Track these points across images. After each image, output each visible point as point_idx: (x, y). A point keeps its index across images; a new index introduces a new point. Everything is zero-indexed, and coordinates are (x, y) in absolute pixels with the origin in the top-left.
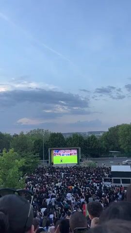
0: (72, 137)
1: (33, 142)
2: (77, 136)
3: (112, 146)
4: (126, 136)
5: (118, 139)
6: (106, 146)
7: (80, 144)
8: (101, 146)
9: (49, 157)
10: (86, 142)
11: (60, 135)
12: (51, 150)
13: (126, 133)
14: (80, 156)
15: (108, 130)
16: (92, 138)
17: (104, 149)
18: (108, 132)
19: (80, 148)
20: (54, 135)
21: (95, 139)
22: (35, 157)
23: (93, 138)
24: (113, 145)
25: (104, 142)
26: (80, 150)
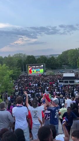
0: (40, 58)
1: (17, 61)
2: (43, 57)
3: (64, 63)
4: (72, 56)
5: (67, 58)
6: (60, 62)
7: (45, 62)
8: (57, 63)
9: (27, 70)
11: (33, 57)
12: (28, 66)
14: (45, 69)
15: (62, 53)
16: (52, 58)
17: (59, 64)
19: (45, 64)
21: (54, 59)
22: (19, 70)
25: (59, 60)
26: (45, 65)
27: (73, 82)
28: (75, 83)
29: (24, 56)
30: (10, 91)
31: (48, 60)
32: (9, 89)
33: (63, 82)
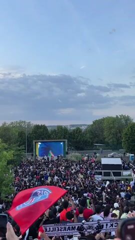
0: (56, 129)
1: (17, 134)
2: (62, 128)
4: (111, 128)
5: (102, 132)
6: (91, 139)
7: (65, 136)
8: (86, 139)
9: (34, 150)
10: (71, 135)
11: (44, 128)
12: (36, 143)
13: (111, 125)
14: (66, 149)
15: (92, 123)
16: (77, 131)
17: (89, 141)
18: (92, 125)
19: (66, 141)
20: (38, 127)
21: (80, 131)
22: (19, 150)
23: (78, 131)
24: (98, 138)
25: (88, 135)
26: (66, 143)
27: (119, 174)
28: (123, 176)
30: (6, 192)
31: (71, 133)
32: (4, 188)
33: (101, 173)
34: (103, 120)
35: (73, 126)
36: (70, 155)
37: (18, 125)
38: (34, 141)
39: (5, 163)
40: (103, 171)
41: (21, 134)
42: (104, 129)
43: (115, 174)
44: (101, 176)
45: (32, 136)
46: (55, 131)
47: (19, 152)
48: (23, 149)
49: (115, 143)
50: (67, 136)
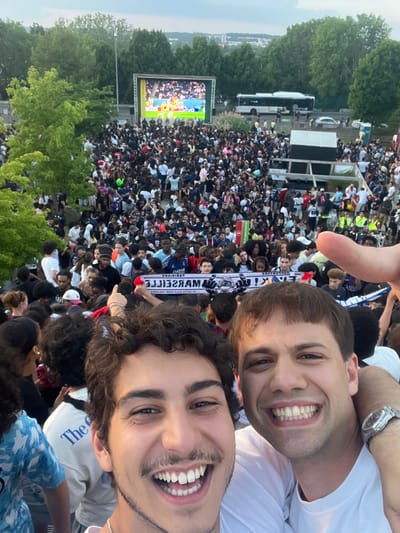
0: (191, 46)
1: (93, 54)
2: (204, 44)
3: (290, 77)
4: (329, 52)
5: (306, 59)
6: (276, 77)
7: (211, 66)
8: (264, 76)
9: (136, 99)
10: (227, 63)
11: (159, 39)
12: (139, 80)
13: (332, 44)
14: (213, 101)
15: (284, 33)
16: (244, 53)
18: (285, 39)
19: (214, 80)
20: (142, 37)
21: (251, 56)
22: (102, 97)
23: (246, 53)
24: (293, 75)
25: (270, 66)
26: (214, 86)
27: (325, 170)
28: (334, 174)
29: (121, 29)
30: (77, 191)
31: (227, 58)
32: (73, 185)
33: (284, 165)
34: (314, 25)
35: (234, 37)
36: (221, 117)
37: (93, 25)
38: (135, 77)
39: (71, 130)
40: (291, 161)
41: (104, 53)
42: (312, 52)
43: (317, 170)
44: (283, 171)
45: (129, 61)
46: (187, 49)
47: (99, 103)
48: (109, 96)
49: (333, 93)
50: (217, 66)
